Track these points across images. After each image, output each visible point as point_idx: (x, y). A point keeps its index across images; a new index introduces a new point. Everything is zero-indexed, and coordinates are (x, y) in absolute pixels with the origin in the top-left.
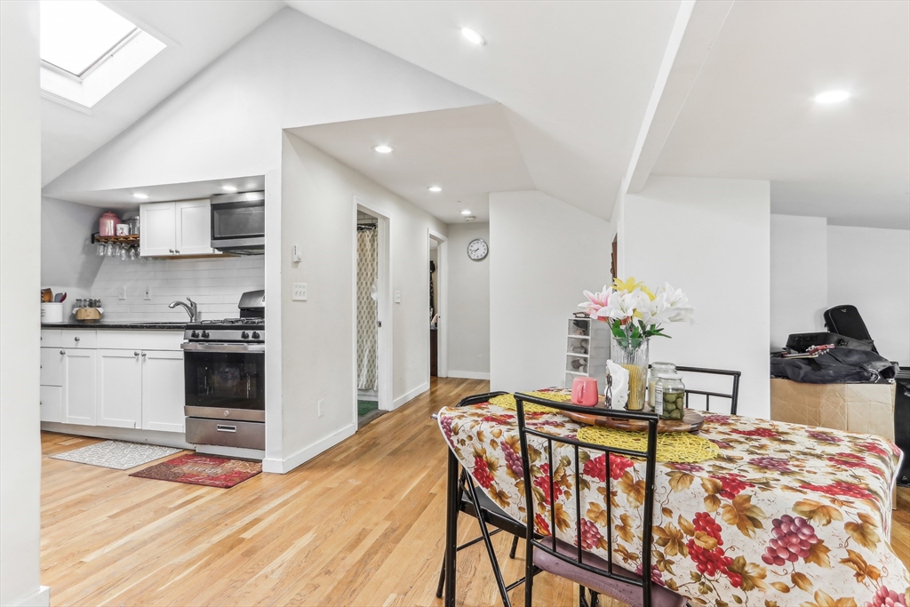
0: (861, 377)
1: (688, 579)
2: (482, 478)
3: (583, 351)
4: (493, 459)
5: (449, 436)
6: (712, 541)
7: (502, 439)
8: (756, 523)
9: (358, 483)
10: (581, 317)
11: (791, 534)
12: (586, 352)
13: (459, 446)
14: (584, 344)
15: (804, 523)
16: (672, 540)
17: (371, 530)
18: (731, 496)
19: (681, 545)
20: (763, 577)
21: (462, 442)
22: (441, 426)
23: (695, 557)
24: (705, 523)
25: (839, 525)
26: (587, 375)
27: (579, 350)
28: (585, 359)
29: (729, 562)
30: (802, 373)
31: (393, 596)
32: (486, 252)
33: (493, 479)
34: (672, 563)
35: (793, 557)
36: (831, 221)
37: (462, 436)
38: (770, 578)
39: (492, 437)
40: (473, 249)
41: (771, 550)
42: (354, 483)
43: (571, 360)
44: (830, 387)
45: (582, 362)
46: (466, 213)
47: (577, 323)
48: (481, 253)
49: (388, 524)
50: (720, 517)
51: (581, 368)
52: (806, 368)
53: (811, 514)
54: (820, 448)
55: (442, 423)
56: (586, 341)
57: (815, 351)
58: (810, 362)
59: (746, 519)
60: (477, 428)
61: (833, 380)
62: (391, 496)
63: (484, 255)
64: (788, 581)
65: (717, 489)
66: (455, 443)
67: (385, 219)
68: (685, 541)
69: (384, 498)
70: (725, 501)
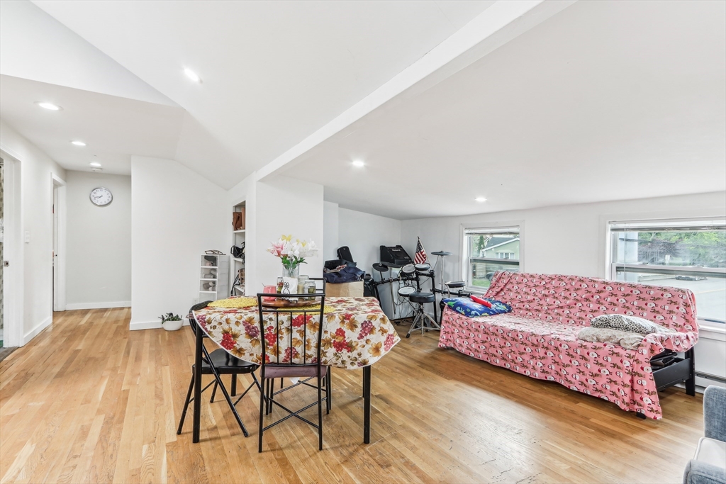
0: (355, 279)
1: (332, 356)
2: (227, 345)
3: (212, 276)
4: (236, 332)
5: (204, 326)
6: (341, 338)
7: (243, 320)
8: (356, 326)
9: (41, 403)
10: (210, 254)
11: (366, 327)
12: (214, 277)
13: (212, 330)
14: (212, 272)
15: (370, 322)
16: (328, 343)
17: (91, 425)
18: (348, 319)
19: (330, 343)
20: (357, 345)
21: (214, 327)
22: (197, 321)
23: (335, 347)
24: (340, 332)
25: (378, 320)
26: (216, 292)
27: (209, 276)
28: (214, 283)
29: (347, 344)
30: (335, 279)
31: (145, 447)
32: (110, 199)
33: (235, 343)
34: (326, 352)
35: (366, 334)
36: (340, 206)
37: (214, 324)
38: (360, 344)
39: (236, 320)
40: (95, 196)
41: (360, 334)
42: (37, 404)
43: (202, 283)
44: (344, 284)
45: (211, 284)
46: (96, 164)
47: (207, 258)
48: (104, 200)
49: (102, 417)
50: (345, 328)
51: (210, 288)
52: (336, 276)
53: (371, 319)
54: (361, 303)
55: (198, 319)
56: (215, 270)
57: (339, 269)
58: (337, 273)
59: (353, 326)
60: (225, 317)
61: (345, 282)
62: (87, 401)
63: (108, 202)
64: (364, 343)
65: (344, 318)
66: (209, 329)
67: (15, 161)
68: (332, 342)
69: (82, 404)
70: (347, 321)
